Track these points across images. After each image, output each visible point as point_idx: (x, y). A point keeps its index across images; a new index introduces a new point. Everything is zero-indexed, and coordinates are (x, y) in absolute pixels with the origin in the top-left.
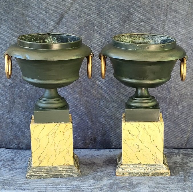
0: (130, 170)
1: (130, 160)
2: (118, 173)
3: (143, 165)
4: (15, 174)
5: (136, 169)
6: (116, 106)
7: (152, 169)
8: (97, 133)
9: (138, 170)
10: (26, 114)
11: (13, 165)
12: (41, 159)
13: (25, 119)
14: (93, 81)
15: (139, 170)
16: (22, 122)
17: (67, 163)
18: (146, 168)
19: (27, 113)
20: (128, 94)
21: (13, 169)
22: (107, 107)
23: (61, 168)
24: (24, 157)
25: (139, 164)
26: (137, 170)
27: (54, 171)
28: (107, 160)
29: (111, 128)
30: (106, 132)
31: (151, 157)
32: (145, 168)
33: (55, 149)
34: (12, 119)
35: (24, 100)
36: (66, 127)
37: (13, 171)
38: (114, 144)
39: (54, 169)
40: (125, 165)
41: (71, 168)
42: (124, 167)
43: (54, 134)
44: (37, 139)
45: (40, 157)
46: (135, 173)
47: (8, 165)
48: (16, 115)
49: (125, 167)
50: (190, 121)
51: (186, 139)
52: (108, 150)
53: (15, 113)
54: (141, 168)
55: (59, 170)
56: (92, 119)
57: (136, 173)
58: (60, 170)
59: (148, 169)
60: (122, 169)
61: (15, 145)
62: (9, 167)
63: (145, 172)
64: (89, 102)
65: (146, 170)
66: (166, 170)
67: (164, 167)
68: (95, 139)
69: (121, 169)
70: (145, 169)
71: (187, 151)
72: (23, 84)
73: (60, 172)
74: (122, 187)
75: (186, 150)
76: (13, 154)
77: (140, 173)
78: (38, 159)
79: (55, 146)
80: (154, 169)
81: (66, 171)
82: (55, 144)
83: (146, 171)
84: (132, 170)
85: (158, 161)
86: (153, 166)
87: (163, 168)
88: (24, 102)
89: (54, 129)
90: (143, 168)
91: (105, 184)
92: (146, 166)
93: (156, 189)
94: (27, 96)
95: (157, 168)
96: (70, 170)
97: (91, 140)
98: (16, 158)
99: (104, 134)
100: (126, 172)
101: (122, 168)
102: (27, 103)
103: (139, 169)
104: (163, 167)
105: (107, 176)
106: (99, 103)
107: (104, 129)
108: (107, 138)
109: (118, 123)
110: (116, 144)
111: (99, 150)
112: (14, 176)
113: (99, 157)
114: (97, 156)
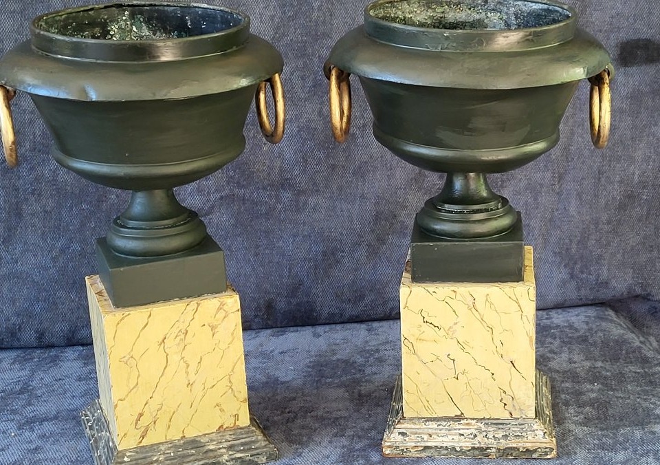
0: (426, 437)
1: (426, 404)
2: (389, 447)
3: (469, 421)
4: (39, 443)
5: (447, 436)
6: (326, 203)
7: (500, 436)
8: (273, 285)
9: (454, 437)
10: (59, 245)
11: (29, 408)
12: (145, 421)
13: (55, 259)
14: (255, 137)
15: (457, 438)
17: (229, 423)
18: (480, 430)
19: (63, 241)
20: (360, 168)
21: (30, 422)
23: (212, 440)
25: (459, 418)
26: (450, 437)
27: (193, 455)
28: (313, 367)
29: (316, 268)
30: (301, 283)
31: (497, 394)
32: (475, 432)
33: (187, 383)
34: (17, 262)
35: (51, 204)
36: (220, 309)
37: (32, 430)
38: (324, 315)
39: (192, 449)
40: (411, 419)
41: (244, 436)
42: (409, 426)
43: (183, 336)
44: (126, 358)
45: (141, 415)
46: (442, 447)
47: (14, 412)
48: (27, 250)
49: (413, 426)
52: (309, 330)
53: (25, 243)
54: (461, 432)
55: (207, 448)
57: (447, 448)
58: (212, 447)
59: (485, 434)
60: (403, 434)
61: (28, 336)
62: (18, 417)
63: (476, 446)
64: (247, 197)
65: (478, 438)
66: (544, 437)
67: (539, 428)
68: (270, 306)
69: (399, 433)
70: (475, 436)
73: (211, 454)
76: (27, 372)
77: (458, 449)
78: (136, 423)
79: (187, 373)
80: (505, 437)
81: (231, 448)
82: (188, 366)
83: (480, 441)
84: (435, 437)
85: (517, 407)
86: (503, 424)
87: (534, 431)
88: (49, 209)
89: (182, 320)
90: (469, 432)
92: (479, 424)
94: (58, 192)
95: (515, 431)
96: (243, 444)
98: (34, 384)
99: (295, 289)
100: (414, 444)
101: (401, 431)
102: (60, 213)
103: (456, 434)
104: (535, 427)
106: (278, 198)
107: (293, 272)
108: (306, 299)
109: (333, 254)
110: (332, 315)
111: (284, 333)
112: (36, 449)
113: (287, 358)
114: (281, 353)
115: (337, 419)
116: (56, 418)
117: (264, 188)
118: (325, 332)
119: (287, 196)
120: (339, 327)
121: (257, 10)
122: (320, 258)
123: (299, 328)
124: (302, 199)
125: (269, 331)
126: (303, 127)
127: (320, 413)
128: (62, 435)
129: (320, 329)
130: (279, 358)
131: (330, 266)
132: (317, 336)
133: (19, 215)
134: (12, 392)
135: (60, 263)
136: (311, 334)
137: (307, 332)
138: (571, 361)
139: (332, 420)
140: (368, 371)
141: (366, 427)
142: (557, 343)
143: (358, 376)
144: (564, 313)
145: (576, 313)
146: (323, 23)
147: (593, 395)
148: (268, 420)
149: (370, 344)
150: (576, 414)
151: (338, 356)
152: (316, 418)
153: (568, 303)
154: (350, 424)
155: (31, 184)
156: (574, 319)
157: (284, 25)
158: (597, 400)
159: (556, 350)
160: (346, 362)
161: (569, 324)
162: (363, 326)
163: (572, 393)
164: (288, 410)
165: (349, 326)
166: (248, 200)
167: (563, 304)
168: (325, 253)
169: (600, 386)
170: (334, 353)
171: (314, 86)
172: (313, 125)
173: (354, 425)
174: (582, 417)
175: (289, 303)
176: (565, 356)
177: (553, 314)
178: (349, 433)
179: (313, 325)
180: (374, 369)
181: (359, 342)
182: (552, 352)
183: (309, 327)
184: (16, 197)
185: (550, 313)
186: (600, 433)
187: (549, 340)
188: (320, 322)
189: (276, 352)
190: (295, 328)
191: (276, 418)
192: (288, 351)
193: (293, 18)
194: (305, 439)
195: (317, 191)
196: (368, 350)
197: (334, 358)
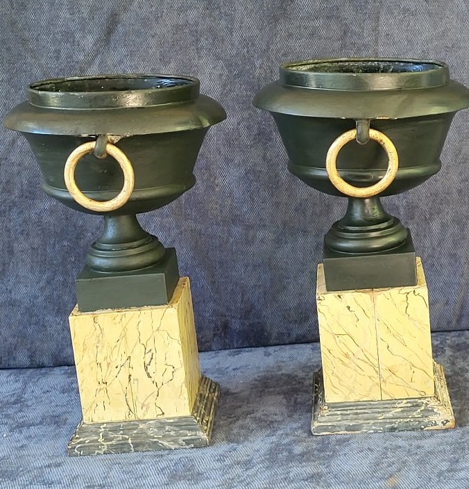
4: (25, 442)
6: (272, 236)
8: (228, 309)
10: (45, 277)
11: (20, 414)
13: (42, 289)
14: (208, 180)
16: (36, 297)
20: (301, 205)
21: (20, 426)
22: (249, 242)
24: (46, 388)
28: (260, 381)
29: (265, 294)
30: (253, 307)
34: (11, 292)
35: (37, 242)
37: (21, 432)
38: (274, 335)
47: (7, 416)
48: (19, 282)
50: (463, 260)
51: (458, 307)
52: (261, 350)
53: (17, 276)
56: (213, 276)
61: (22, 358)
62: (10, 421)
64: (203, 232)
68: (226, 326)
71: (463, 338)
72: (30, 202)
74: (302, 455)
75: (459, 336)
76: (19, 385)
88: (36, 246)
91: (258, 451)
93: (390, 454)
94: (43, 232)
97: (216, 328)
98: (26, 396)
99: (247, 312)
102: (45, 250)
105: (261, 428)
106: (229, 232)
107: (246, 298)
108: (257, 321)
110: (281, 335)
111: (239, 353)
112: (22, 447)
113: (239, 374)
114: (234, 370)
115: (272, 422)
116: (41, 423)
117: (218, 224)
118: (275, 351)
119: (237, 230)
120: (288, 347)
121: (207, 71)
122: (268, 285)
123: (253, 349)
124: (251, 233)
125: (227, 352)
126: (250, 170)
127: (258, 415)
128: (44, 436)
129: (271, 349)
130: (232, 373)
131: (278, 292)
132: (267, 354)
133: (11, 252)
134: (8, 403)
135: (47, 292)
136: (262, 354)
137: (259, 352)
139: (268, 423)
143: (297, 386)
146: (265, 78)
149: (313, 360)
151: (284, 372)
152: (255, 419)
154: (282, 426)
155: (20, 226)
157: (231, 82)
160: (288, 376)
162: (309, 346)
165: (296, 346)
166: (204, 234)
168: (272, 280)
170: (280, 368)
171: (259, 134)
172: (258, 168)
175: (243, 324)
179: (265, 346)
181: (303, 359)
183: (263, 348)
184: (9, 237)
188: (271, 342)
189: (231, 368)
190: (250, 349)
192: (241, 367)
193: (238, 76)
195: (264, 226)
196: (310, 366)
197: (280, 373)
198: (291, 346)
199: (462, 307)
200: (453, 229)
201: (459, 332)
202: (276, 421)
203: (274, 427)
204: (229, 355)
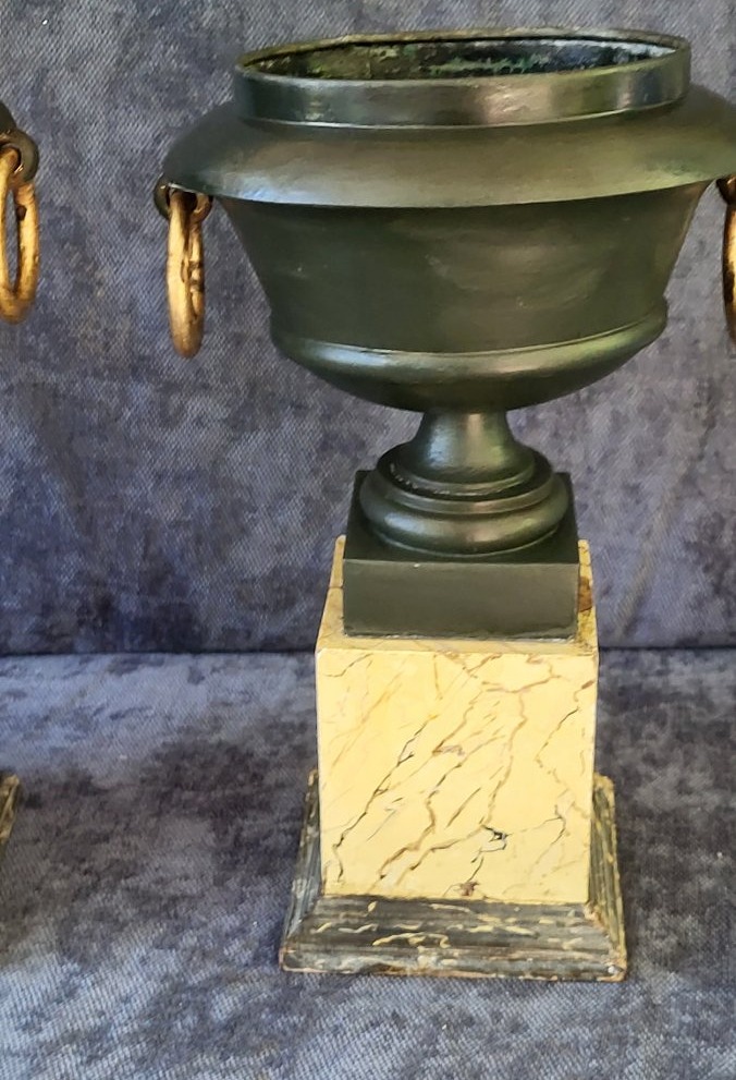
6: (222, 413)
8: (113, 571)
14: (79, 268)
22: (169, 421)
28: (166, 759)
30: (169, 569)
38: (215, 633)
51: (630, 599)
56: (81, 494)
64: (62, 389)
68: (106, 607)
74: (232, 1026)
91: (127, 1000)
93: (443, 1044)
97: (84, 609)
99: (156, 579)
105: (146, 916)
106: (125, 400)
107: (153, 549)
108: (177, 600)
109: (235, 515)
110: (230, 633)
111: (132, 666)
113: (123, 732)
114: (115, 717)
115: (174, 900)
117: (97, 374)
118: (214, 670)
119: (143, 392)
120: (243, 660)
122: (207, 522)
123: (167, 657)
124: (175, 400)
125: (106, 660)
127: (144, 881)
129: (206, 662)
130: (108, 729)
131: (228, 539)
132: (196, 678)
136: (185, 675)
137: (178, 667)
138: (682, 788)
139: (163, 903)
140: (271, 778)
141: (226, 928)
142: (664, 737)
143: (247, 790)
144: (697, 662)
145: (721, 662)
146: (226, 32)
147: (707, 883)
148: (38, 889)
149: (294, 709)
150: (663, 932)
151: (223, 736)
152: (135, 894)
153: (705, 640)
154: (197, 917)
156: (712, 678)
157: (142, 35)
158: (712, 897)
159: (658, 755)
160: (232, 751)
161: (701, 690)
163: (666, 874)
164: (86, 866)
165: (264, 659)
166: (64, 397)
167: (696, 640)
168: (216, 512)
169: (728, 859)
170: (216, 724)
173: (204, 919)
174: (673, 940)
175: (145, 605)
176: (673, 772)
177: (675, 663)
178: (189, 940)
179: (197, 650)
180: (283, 774)
181: (271, 700)
182: (650, 760)
183: (188, 657)
185: (671, 660)
186: (699, 996)
187: (651, 727)
188: (208, 645)
189: (108, 712)
190: (159, 656)
191: (57, 884)
192: (131, 710)
193: (157, 21)
194: (95, 948)
195: (205, 387)
196: (284, 725)
197: (214, 739)
198: (252, 657)
199: (640, 602)
200: (640, 429)
201: (627, 653)
202: (184, 897)
203: (176, 916)
204: (111, 671)
